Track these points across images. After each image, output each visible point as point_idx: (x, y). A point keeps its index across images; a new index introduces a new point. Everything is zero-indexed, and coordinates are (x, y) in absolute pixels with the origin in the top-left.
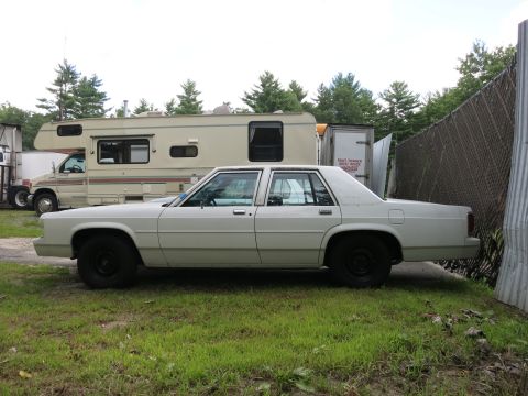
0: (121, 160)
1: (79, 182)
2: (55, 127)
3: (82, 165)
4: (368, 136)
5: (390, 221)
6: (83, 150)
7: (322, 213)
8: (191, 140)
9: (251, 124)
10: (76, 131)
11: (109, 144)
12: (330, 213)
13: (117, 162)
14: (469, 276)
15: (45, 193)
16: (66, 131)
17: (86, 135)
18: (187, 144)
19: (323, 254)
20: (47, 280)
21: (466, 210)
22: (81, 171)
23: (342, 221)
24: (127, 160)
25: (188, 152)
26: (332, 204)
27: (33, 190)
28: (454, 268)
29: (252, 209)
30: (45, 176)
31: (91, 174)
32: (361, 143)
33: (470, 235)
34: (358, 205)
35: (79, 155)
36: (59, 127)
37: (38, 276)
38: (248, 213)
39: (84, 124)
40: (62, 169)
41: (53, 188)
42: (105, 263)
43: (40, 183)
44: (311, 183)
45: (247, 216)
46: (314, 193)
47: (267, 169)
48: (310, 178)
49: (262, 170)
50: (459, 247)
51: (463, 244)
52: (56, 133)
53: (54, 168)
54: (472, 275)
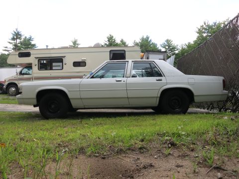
0: (49, 68)
2: (17, 53)
3: (30, 72)
4: (164, 56)
5: (188, 83)
6: (31, 64)
7: (157, 80)
8: (83, 59)
9: (110, 51)
10: (28, 55)
11: (42, 62)
12: (161, 80)
13: (46, 69)
14: (220, 111)
15: (12, 84)
16: (22, 55)
17: (32, 57)
19: (158, 99)
20: (21, 117)
21: (222, 78)
22: (28, 74)
23: (167, 84)
24: (51, 69)
25: (81, 64)
26: (162, 76)
27: (6, 83)
28: (211, 109)
29: (125, 79)
30: (13, 77)
31: (35, 75)
32: (161, 59)
33: (224, 89)
34: (174, 76)
35: (29, 66)
36: (19, 53)
37: (18, 116)
38: (123, 81)
39: (32, 52)
40: (21, 73)
41: (16, 82)
42: (53, 106)
43: (9, 80)
44: (151, 68)
45: (122, 82)
46: (153, 72)
47: (130, 61)
48: (150, 65)
49: (128, 62)
50: (219, 95)
51: (221, 94)
52: (18, 56)
53: (17, 73)
54: (222, 110)
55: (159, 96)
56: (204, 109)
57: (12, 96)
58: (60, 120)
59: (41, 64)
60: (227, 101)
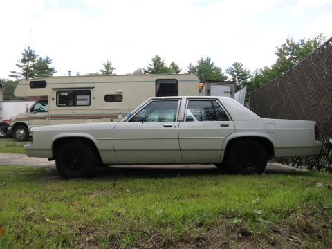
0: (72, 102)
1: (44, 118)
2: (29, 82)
3: (45, 108)
4: (231, 89)
5: (266, 131)
6: (47, 97)
7: (222, 126)
8: (118, 91)
9: (157, 81)
10: (42, 85)
11: (62, 94)
12: (227, 126)
13: (68, 105)
15: (20, 125)
16: (35, 85)
17: (49, 87)
18: (115, 93)
19: (223, 152)
20: (31, 175)
21: (312, 124)
22: (43, 111)
23: (236, 131)
24: (74, 104)
25: (116, 98)
27: (12, 124)
28: (298, 165)
29: (176, 123)
30: (21, 114)
31: (52, 113)
32: (227, 93)
33: (316, 139)
34: (245, 120)
35: (44, 101)
36: (31, 82)
37: (26, 173)
38: (173, 126)
39: (48, 80)
40: (32, 110)
41: (26, 122)
42: (75, 161)
43: (17, 119)
44: (213, 107)
45: (173, 128)
46: (216, 113)
47: (184, 98)
48: (212, 104)
49: (181, 99)
50: (310, 147)
51: (312, 145)
52: (29, 86)
53: (27, 109)
54: (314, 167)
55: (224, 147)
56: (288, 164)
57: (20, 141)
58: (84, 181)
59: (61, 97)
60: (320, 155)
